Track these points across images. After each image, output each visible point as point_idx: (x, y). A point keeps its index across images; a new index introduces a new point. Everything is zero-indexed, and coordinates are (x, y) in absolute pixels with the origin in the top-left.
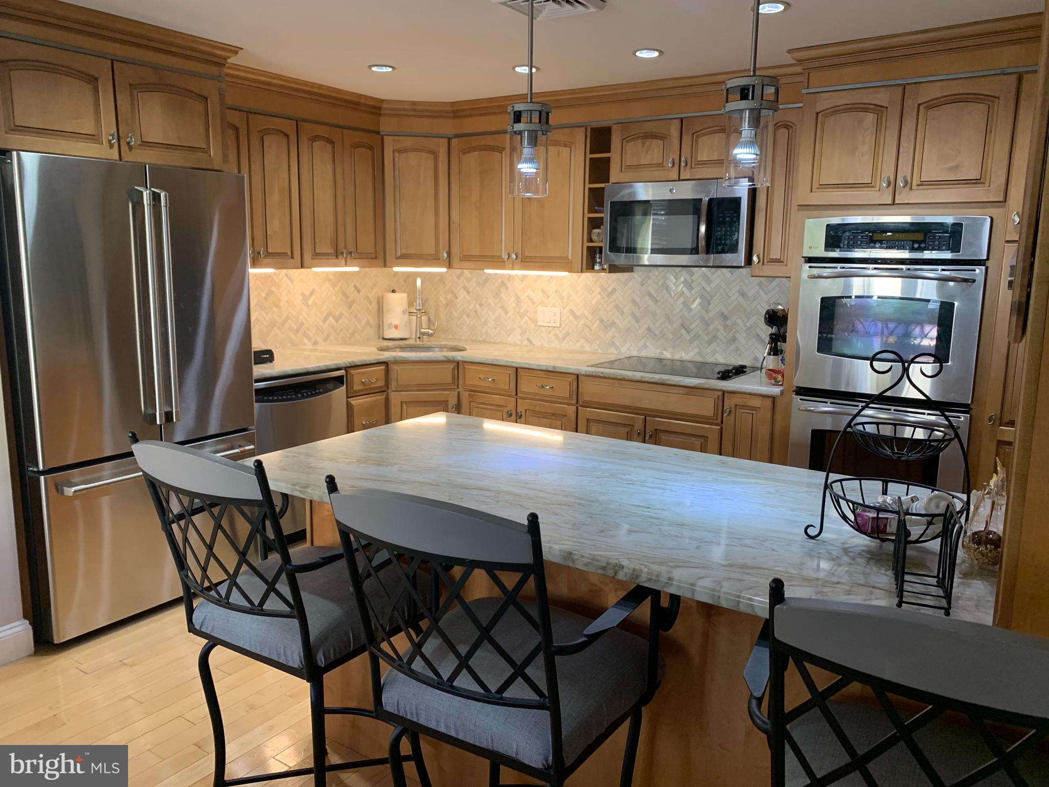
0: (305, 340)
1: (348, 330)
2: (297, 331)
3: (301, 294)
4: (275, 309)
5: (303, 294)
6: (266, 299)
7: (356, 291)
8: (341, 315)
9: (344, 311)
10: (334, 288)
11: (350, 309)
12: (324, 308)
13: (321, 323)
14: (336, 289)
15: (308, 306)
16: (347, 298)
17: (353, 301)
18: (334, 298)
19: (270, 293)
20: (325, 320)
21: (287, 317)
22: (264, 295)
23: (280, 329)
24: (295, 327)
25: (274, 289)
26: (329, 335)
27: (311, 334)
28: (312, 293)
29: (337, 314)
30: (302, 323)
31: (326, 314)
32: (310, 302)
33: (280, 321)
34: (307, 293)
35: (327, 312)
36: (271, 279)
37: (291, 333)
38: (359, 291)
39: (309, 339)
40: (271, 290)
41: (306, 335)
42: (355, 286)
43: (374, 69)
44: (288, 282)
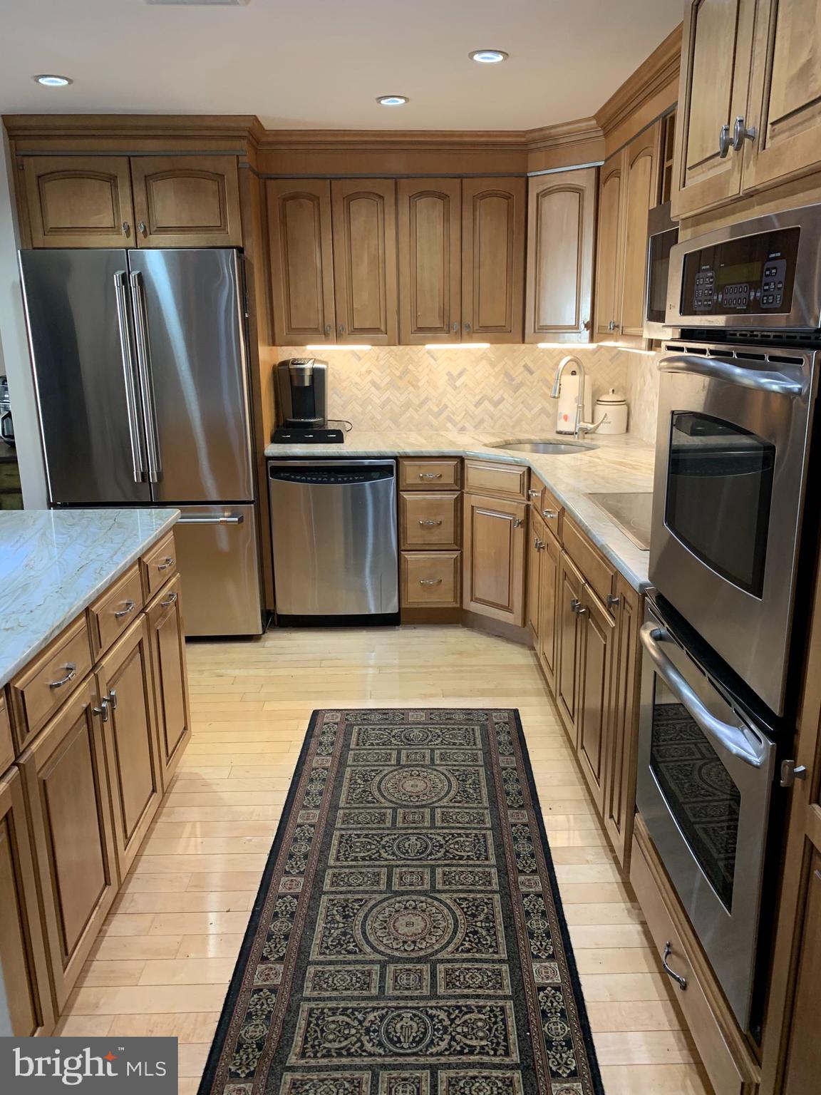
0: (449, 425)
1: (511, 418)
2: (440, 413)
3: (447, 374)
4: (411, 388)
5: (449, 374)
6: (400, 377)
7: (526, 373)
8: (502, 399)
9: (506, 396)
10: (493, 368)
11: (515, 393)
12: (477, 391)
13: (473, 408)
14: (497, 369)
15: (455, 388)
16: (513, 380)
17: (521, 384)
18: (493, 380)
19: (406, 371)
20: (478, 404)
21: (426, 400)
22: (398, 373)
23: (417, 411)
24: (436, 410)
25: (410, 367)
26: (482, 421)
27: (457, 419)
28: (461, 374)
29: (496, 398)
30: (446, 407)
31: (480, 397)
32: (458, 384)
33: (417, 402)
34: (455, 374)
35: (482, 395)
36: (408, 356)
37: (430, 416)
38: (531, 372)
39: (454, 424)
40: (408, 369)
41: (449, 419)
42: (526, 366)
43: (383, 102)
44: (431, 360)
